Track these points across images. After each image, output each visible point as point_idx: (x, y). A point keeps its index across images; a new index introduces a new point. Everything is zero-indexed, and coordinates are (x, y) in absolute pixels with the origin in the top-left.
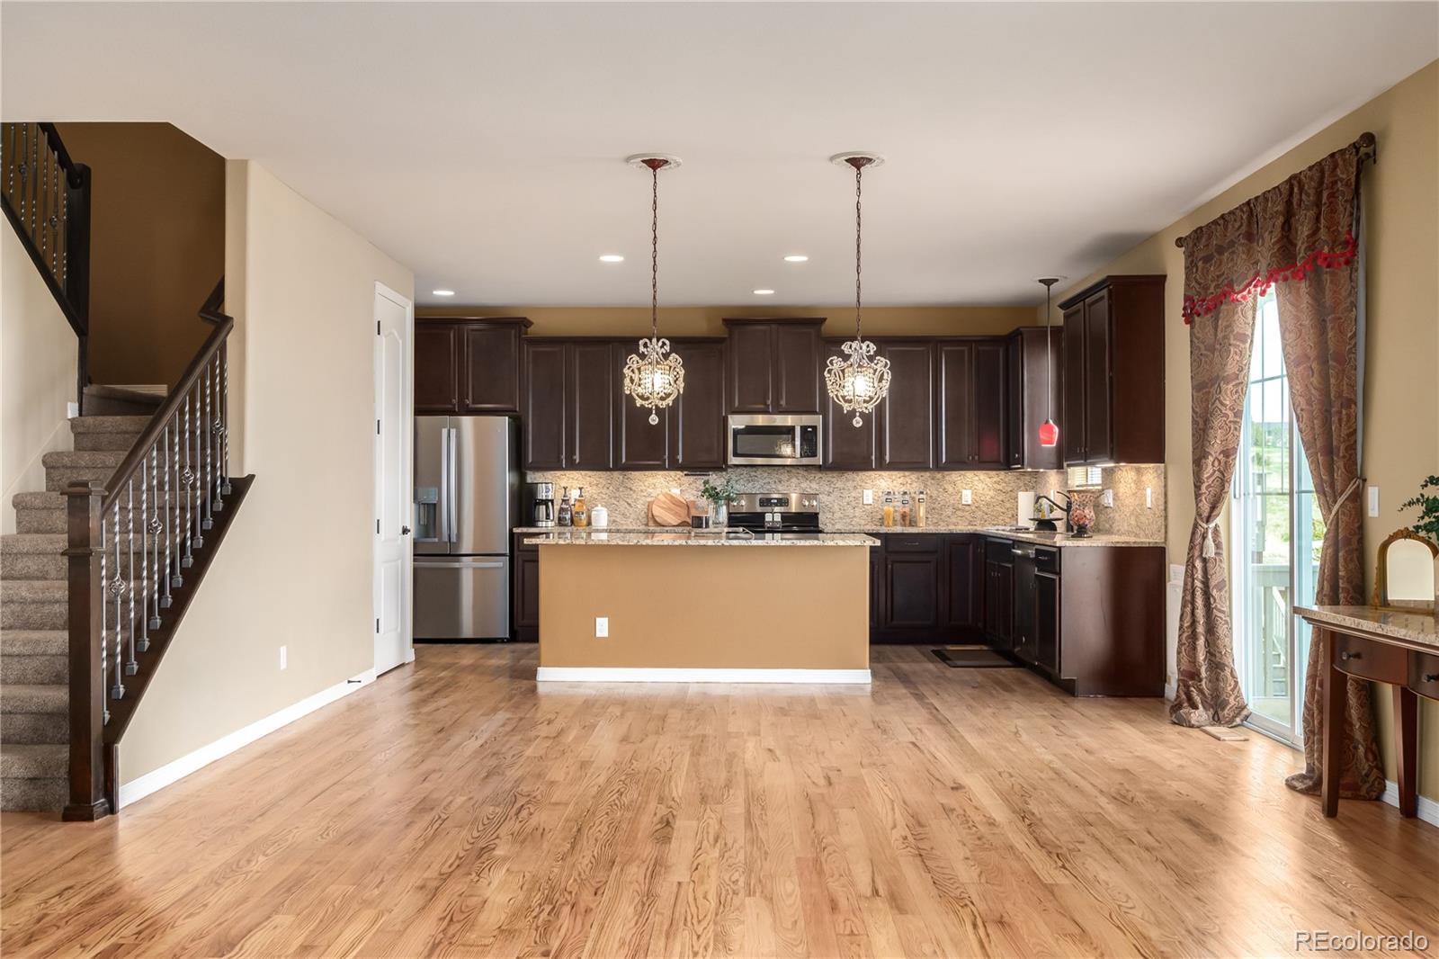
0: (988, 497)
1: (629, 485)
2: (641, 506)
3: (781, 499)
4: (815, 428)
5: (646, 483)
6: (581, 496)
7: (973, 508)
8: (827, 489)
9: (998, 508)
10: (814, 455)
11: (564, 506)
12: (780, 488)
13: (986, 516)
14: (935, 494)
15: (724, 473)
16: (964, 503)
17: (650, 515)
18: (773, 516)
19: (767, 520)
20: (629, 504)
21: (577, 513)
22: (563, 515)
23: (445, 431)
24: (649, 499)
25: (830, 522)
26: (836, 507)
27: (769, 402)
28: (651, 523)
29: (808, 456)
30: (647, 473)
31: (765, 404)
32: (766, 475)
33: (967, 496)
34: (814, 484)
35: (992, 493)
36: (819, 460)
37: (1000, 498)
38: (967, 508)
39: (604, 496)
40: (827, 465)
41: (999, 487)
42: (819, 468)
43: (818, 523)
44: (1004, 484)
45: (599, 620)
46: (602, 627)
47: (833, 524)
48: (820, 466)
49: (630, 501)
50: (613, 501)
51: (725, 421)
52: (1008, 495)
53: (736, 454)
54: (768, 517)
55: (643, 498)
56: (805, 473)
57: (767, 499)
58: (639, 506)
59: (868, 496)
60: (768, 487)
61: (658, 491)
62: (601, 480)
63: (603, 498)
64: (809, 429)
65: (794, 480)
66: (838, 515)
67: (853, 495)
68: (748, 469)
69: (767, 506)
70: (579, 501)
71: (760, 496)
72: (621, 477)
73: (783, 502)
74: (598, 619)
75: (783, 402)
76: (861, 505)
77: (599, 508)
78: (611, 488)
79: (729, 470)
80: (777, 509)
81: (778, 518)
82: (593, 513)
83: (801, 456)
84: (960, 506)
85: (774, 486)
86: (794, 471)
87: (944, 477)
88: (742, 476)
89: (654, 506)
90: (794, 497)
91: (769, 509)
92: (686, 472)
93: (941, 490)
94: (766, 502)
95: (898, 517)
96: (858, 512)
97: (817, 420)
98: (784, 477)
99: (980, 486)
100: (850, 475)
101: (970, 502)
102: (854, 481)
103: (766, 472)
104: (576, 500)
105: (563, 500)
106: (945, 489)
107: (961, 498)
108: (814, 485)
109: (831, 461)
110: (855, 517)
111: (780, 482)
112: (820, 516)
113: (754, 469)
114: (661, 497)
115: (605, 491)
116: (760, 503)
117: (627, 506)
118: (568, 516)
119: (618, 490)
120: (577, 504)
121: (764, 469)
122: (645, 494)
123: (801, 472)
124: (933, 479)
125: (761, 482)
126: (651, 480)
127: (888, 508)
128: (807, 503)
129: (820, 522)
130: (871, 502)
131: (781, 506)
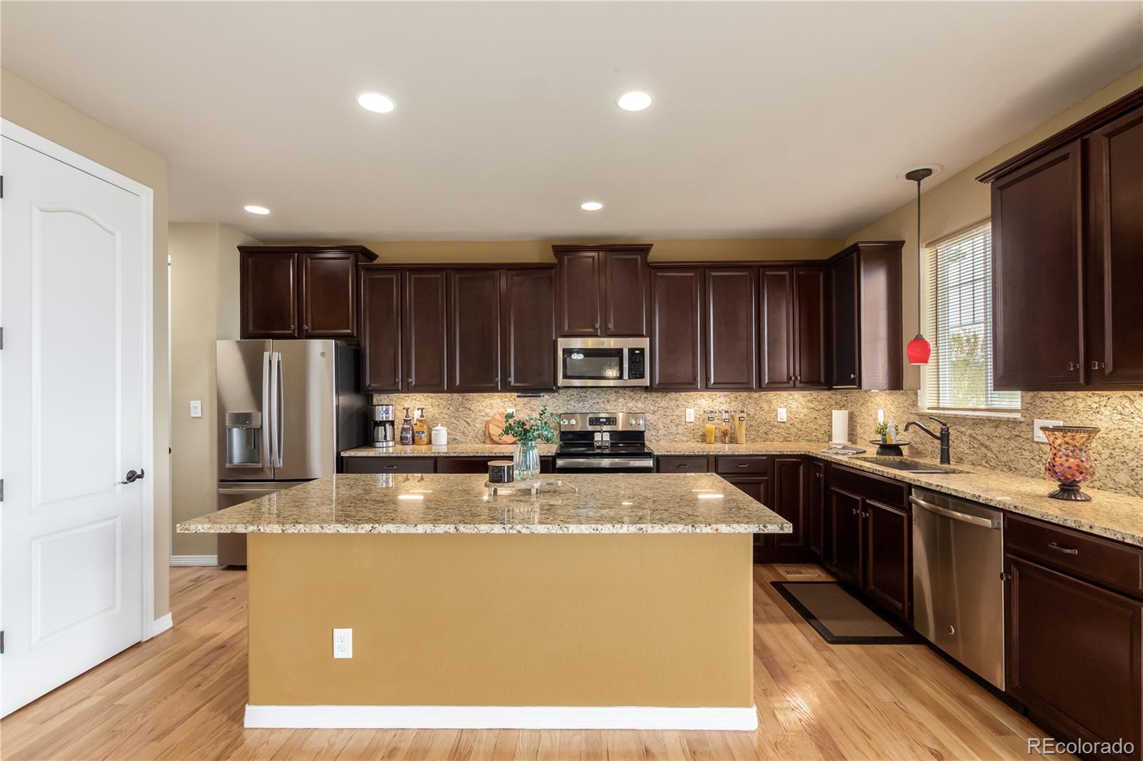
0: (802, 415)
1: (469, 406)
2: (479, 425)
3: (610, 418)
4: (642, 350)
5: (484, 404)
6: (422, 416)
7: (788, 425)
8: (652, 408)
9: (811, 425)
10: (642, 376)
11: (406, 426)
12: (608, 407)
13: (800, 432)
14: (752, 412)
15: (556, 394)
16: (779, 420)
17: (487, 434)
18: (602, 437)
19: (596, 439)
20: (468, 424)
21: (418, 432)
22: (404, 435)
23: (266, 355)
24: (486, 419)
25: (655, 439)
26: (661, 425)
27: (598, 326)
28: (488, 441)
29: (636, 378)
30: (484, 394)
31: (594, 327)
32: (595, 395)
33: (782, 414)
34: (641, 403)
35: (805, 411)
36: (646, 381)
37: (813, 416)
38: (782, 425)
39: (445, 416)
40: (654, 386)
41: (812, 406)
42: (646, 389)
43: (644, 440)
44: (817, 403)
45: (338, 633)
46: (343, 643)
47: (657, 441)
48: (646, 387)
49: (468, 420)
50: (453, 420)
51: (555, 344)
52: (820, 413)
53: (565, 377)
54: (597, 437)
55: (482, 418)
56: (632, 394)
57: (596, 418)
58: (477, 425)
59: (691, 415)
60: (598, 407)
61: (495, 411)
62: (442, 402)
63: (444, 418)
64: (637, 352)
65: (621, 400)
66: (662, 432)
67: (676, 413)
68: (579, 390)
69: (596, 425)
70: (419, 421)
71: (591, 416)
72: (461, 398)
73: (611, 421)
74: (336, 631)
75: (611, 326)
76: (683, 423)
77: (439, 427)
78: (451, 408)
79: (561, 391)
80: (605, 428)
81: (607, 437)
82: (433, 432)
83: (629, 378)
84: (776, 423)
85: (602, 406)
86: (621, 391)
87: (760, 396)
88: (573, 397)
89: (491, 425)
90: (620, 417)
91: (598, 428)
92: (519, 394)
93: (758, 408)
94: (596, 421)
95: (719, 434)
96: (681, 429)
97: (644, 343)
98: (613, 397)
99: (794, 405)
100: (673, 395)
101: (785, 420)
102: (677, 400)
103: (595, 392)
104: (418, 420)
105: (405, 421)
106: (761, 408)
107: (776, 416)
108: (640, 405)
109: (657, 382)
110: (678, 433)
111: (608, 402)
112: (645, 434)
113: (584, 390)
114: (498, 417)
115: (445, 411)
116: (590, 422)
117: (466, 425)
118: (409, 436)
119: (457, 410)
120: (419, 423)
121: (593, 390)
122: (483, 414)
123: (628, 392)
124: (750, 398)
125: (591, 402)
126: (488, 401)
127: (709, 426)
128: (634, 422)
129: (646, 439)
130: (692, 420)
131: (610, 424)
